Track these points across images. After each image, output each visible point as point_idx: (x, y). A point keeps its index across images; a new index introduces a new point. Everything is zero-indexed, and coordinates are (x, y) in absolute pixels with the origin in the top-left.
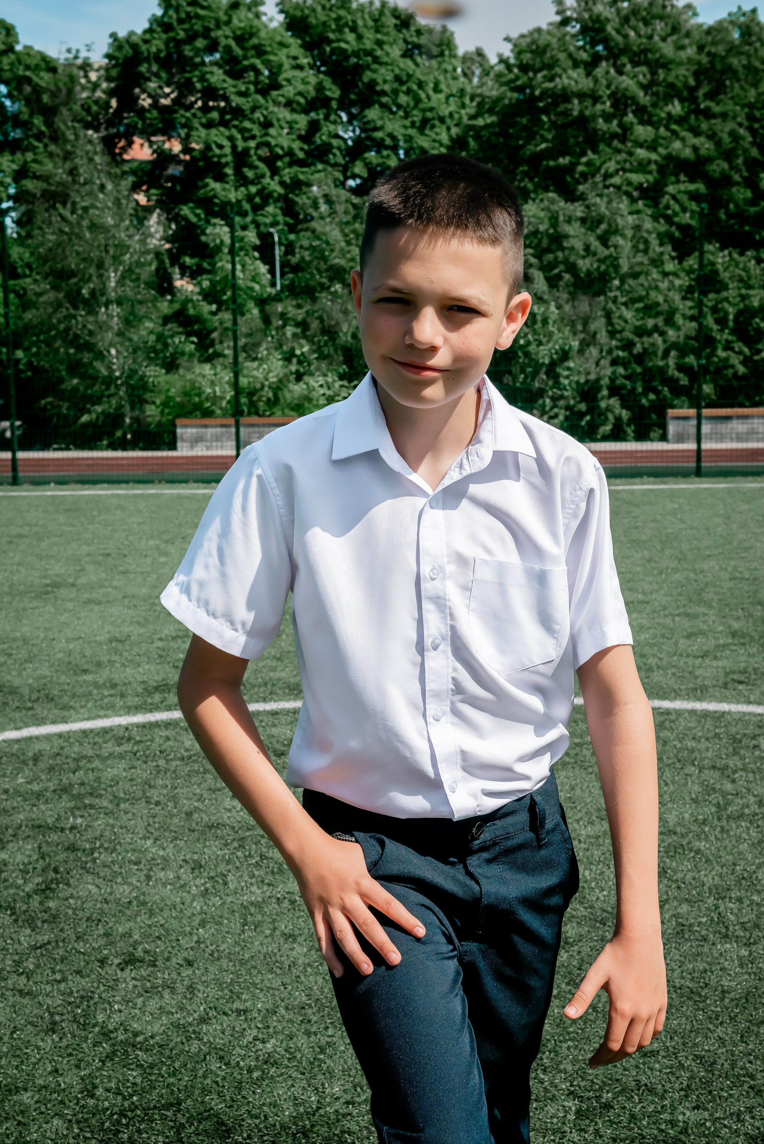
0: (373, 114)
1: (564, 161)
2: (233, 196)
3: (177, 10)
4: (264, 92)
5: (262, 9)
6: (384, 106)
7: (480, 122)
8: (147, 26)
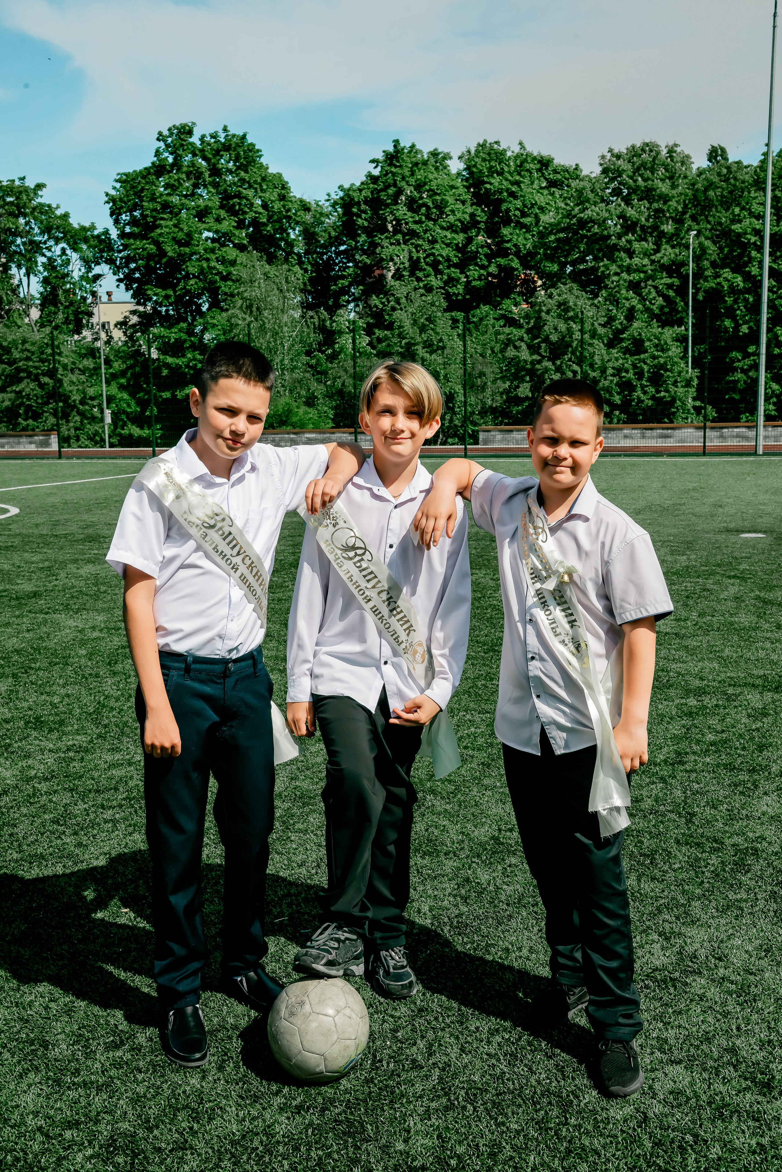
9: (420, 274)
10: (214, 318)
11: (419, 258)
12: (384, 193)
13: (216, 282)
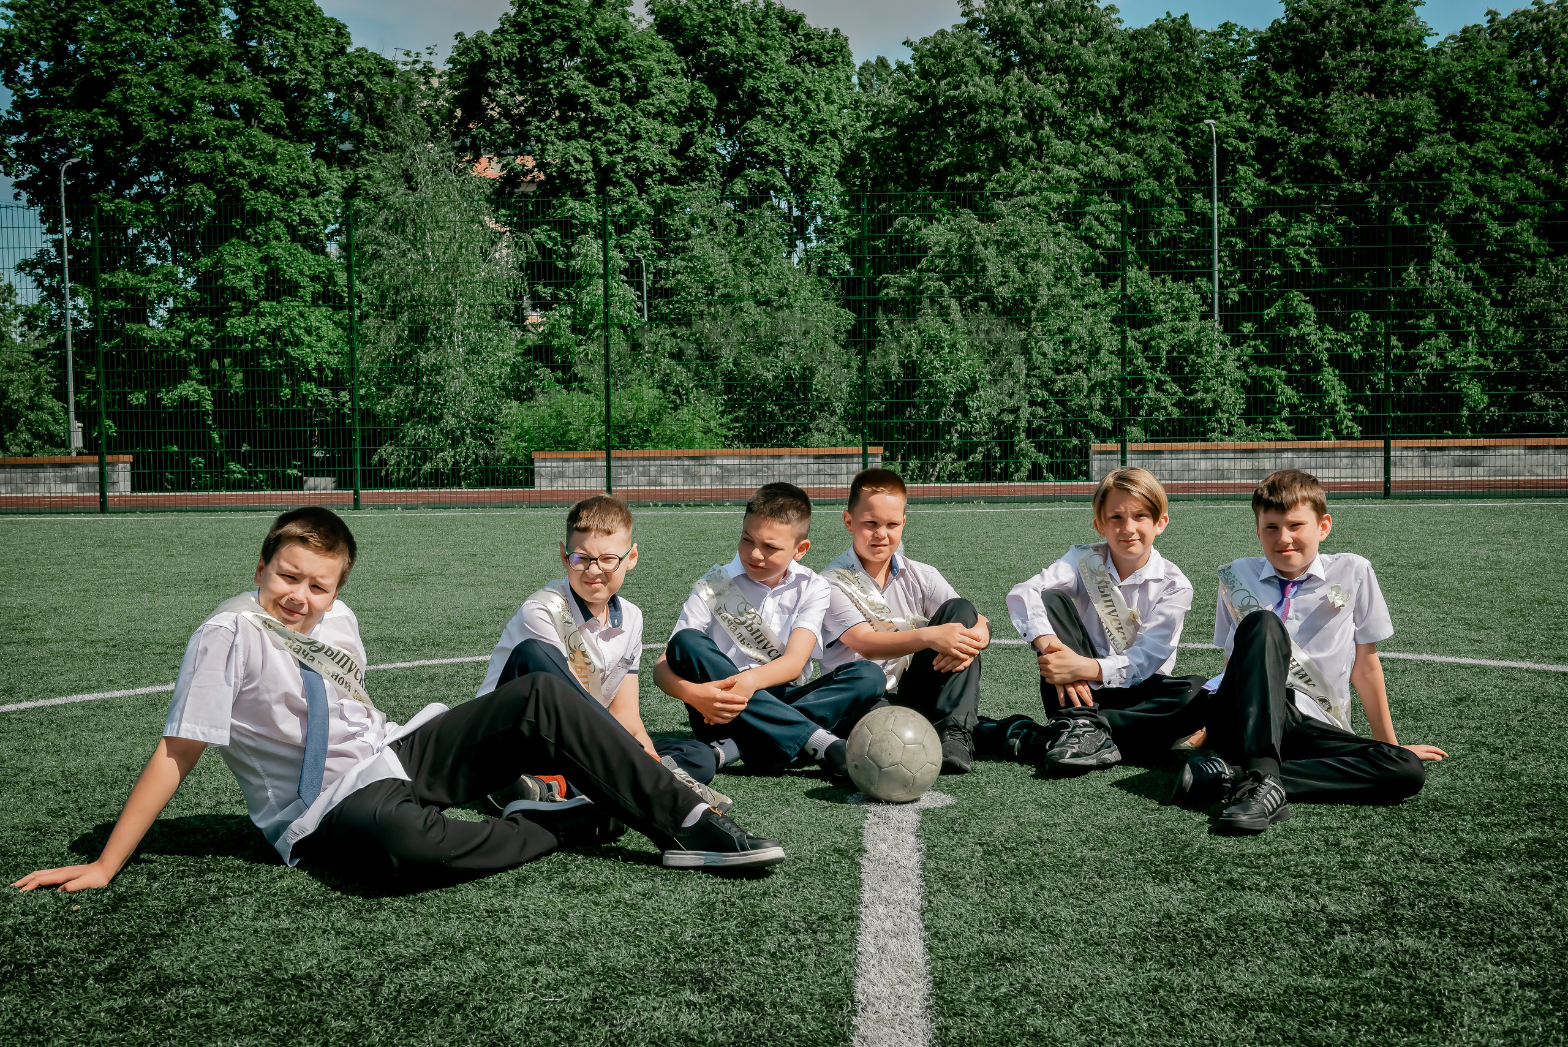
0: (755, 125)
1: (973, 177)
2: (595, 216)
3: (533, 7)
4: (631, 101)
5: (630, 9)
6: (767, 118)
7: (877, 134)
8: (498, 26)
9: (615, 192)
10: (235, 255)
11: (614, 164)
12: (544, 49)
13: (240, 190)
